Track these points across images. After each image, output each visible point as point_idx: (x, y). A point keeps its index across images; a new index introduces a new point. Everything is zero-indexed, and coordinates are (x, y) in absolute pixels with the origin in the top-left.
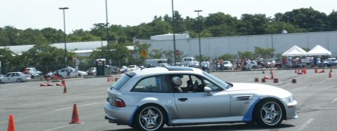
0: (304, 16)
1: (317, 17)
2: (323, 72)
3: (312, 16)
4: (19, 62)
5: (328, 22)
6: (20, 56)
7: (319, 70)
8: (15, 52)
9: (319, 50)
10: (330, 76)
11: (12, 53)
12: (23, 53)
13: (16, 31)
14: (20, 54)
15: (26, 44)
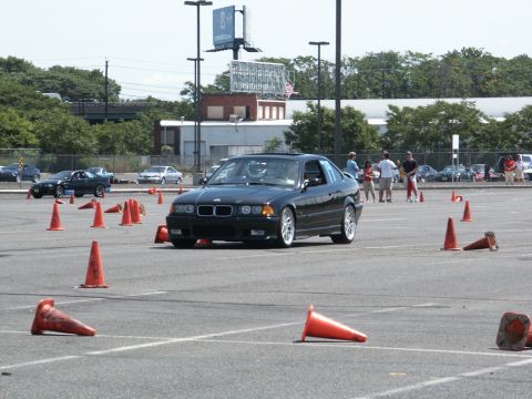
4: (496, 139)
6: (499, 124)
8: (487, 113)
11: (481, 114)
12: (506, 116)
13: (490, 60)
14: (502, 119)
15: (513, 93)
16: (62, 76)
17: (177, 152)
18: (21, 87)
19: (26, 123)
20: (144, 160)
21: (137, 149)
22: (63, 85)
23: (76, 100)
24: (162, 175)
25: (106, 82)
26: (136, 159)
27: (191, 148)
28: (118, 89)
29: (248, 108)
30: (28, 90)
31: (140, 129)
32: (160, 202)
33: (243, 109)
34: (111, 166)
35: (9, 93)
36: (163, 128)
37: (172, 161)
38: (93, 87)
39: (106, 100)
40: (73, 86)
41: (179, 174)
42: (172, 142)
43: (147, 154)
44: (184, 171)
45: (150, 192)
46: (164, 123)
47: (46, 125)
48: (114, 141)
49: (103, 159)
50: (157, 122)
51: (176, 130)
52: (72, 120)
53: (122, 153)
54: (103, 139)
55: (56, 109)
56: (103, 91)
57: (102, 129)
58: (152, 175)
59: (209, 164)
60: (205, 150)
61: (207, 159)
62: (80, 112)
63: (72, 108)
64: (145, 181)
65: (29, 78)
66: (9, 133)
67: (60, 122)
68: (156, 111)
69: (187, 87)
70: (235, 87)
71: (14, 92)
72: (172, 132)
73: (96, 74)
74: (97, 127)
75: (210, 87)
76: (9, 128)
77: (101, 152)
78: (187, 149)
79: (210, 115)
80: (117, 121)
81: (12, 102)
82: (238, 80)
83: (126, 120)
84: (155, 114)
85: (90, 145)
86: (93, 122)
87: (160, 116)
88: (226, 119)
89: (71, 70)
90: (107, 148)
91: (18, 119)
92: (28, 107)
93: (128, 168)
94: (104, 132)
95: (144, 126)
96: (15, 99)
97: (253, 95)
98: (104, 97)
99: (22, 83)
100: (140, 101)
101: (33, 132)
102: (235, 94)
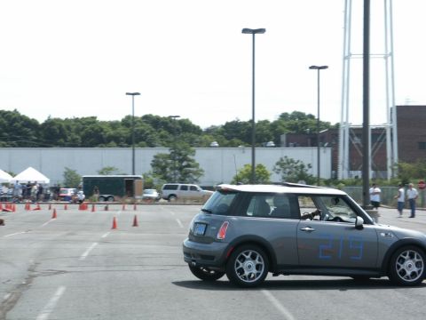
0: (5, 122)
1: (23, 126)
2: (38, 209)
3: (16, 124)
5: (40, 132)
7: (33, 206)
9: (31, 175)
10: (54, 216)
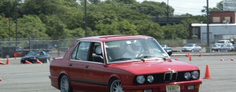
16: (148, 5)
17: (199, 37)
18: (131, 10)
19: (133, 26)
20: (185, 41)
21: (182, 36)
22: (149, 9)
23: (154, 15)
24: (192, 48)
25: (168, 7)
26: (181, 41)
27: (206, 36)
28: (173, 10)
29: (231, 18)
30: (134, 11)
31: (183, 28)
32: (190, 60)
33: (229, 18)
34: (170, 44)
35: (126, 13)
36: (193, 27)
37: (197, 42)
38: (163, 10)
39: (168, 15)
40: (153, 9)
41: (200, 47)
42: (197, 33)
43: (186, 39)
44: (202, 46)
45: (186, 56)
46: (193, 25)
47: (141, 26)
48: (171, 33)
49: (167, 41)
50: (190, 24)
51: (199, 28)
52: (152, 24)
53: (175, 39)
54: (166, 32)
55: (146, 20)
56: (166, 11)
57: (166, 28)
58: (188, 48)
59: (214, 43)
60: (212, 37)
61: (213, 40)
62: (157, 20)
63: (153, 19)
64: (185, 51)
65: (134, 6)
66: (125, 30)
67: (148, 25)
68: (190, 19)
69: (205, 8)
70: (225, 8)
71: (128, 12)
72: (197, 29)
73: (163, 4)
74: (164, 27)
75: (214, 8)
76: (126, 28)
77: (166, 38)
78: (204, 36)
79: (214, 21)
80: (172, 24)
81: (127, 17)
82: (227, 5)
83: (176, 24)
84: (189, 21)
85: (161, 35)
86: (162, 25)
87: (192, 22)
88: (221, 22)
89: (153, 3)
90: (168, 36)
91: (129, 24)
92: (134, 19)
93: (177, 45)
94: (167, 29)
95: (184, 26)
96: (128, 16)
97: (234, 12)
98: (167, 14)
99: (132, 9)
100: (183, 15)
101: (135, 30)
102: (225, 12)
